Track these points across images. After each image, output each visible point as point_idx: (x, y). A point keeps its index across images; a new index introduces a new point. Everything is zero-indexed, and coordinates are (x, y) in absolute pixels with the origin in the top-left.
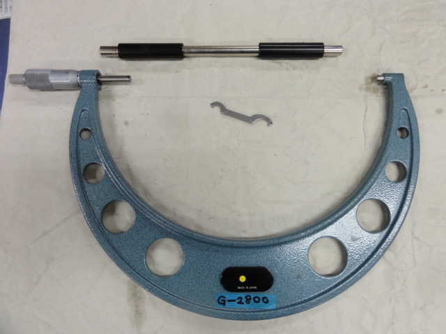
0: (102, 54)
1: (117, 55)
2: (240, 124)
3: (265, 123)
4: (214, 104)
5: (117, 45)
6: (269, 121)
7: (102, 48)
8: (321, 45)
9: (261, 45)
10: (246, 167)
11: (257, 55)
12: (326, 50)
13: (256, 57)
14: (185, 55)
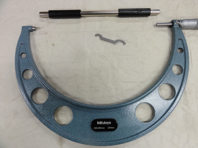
0: (40, 16)
1: (48, 16)
2: (109, 44)
3: (122, 44)
4: (96, 35)
5: (48, 11)
6: (124, 43)
7: (41, 13)
8: (149, 9)
9: (119, 10)
10: (113, 65)
11: (117, 15)
12: (152, 12)
13: (117, 16)
14: (82, 15)
